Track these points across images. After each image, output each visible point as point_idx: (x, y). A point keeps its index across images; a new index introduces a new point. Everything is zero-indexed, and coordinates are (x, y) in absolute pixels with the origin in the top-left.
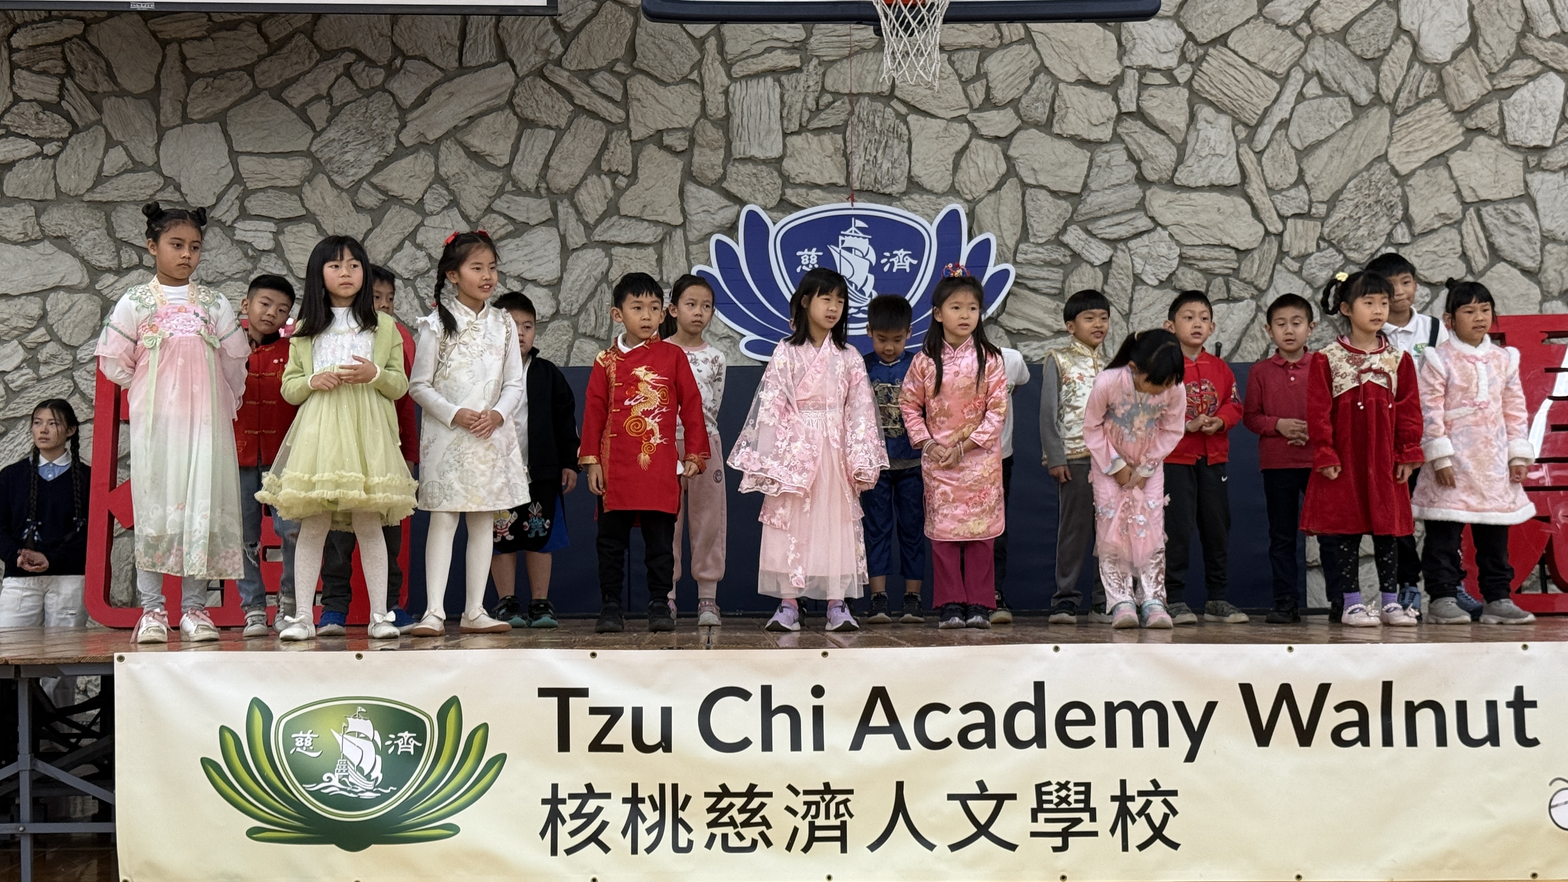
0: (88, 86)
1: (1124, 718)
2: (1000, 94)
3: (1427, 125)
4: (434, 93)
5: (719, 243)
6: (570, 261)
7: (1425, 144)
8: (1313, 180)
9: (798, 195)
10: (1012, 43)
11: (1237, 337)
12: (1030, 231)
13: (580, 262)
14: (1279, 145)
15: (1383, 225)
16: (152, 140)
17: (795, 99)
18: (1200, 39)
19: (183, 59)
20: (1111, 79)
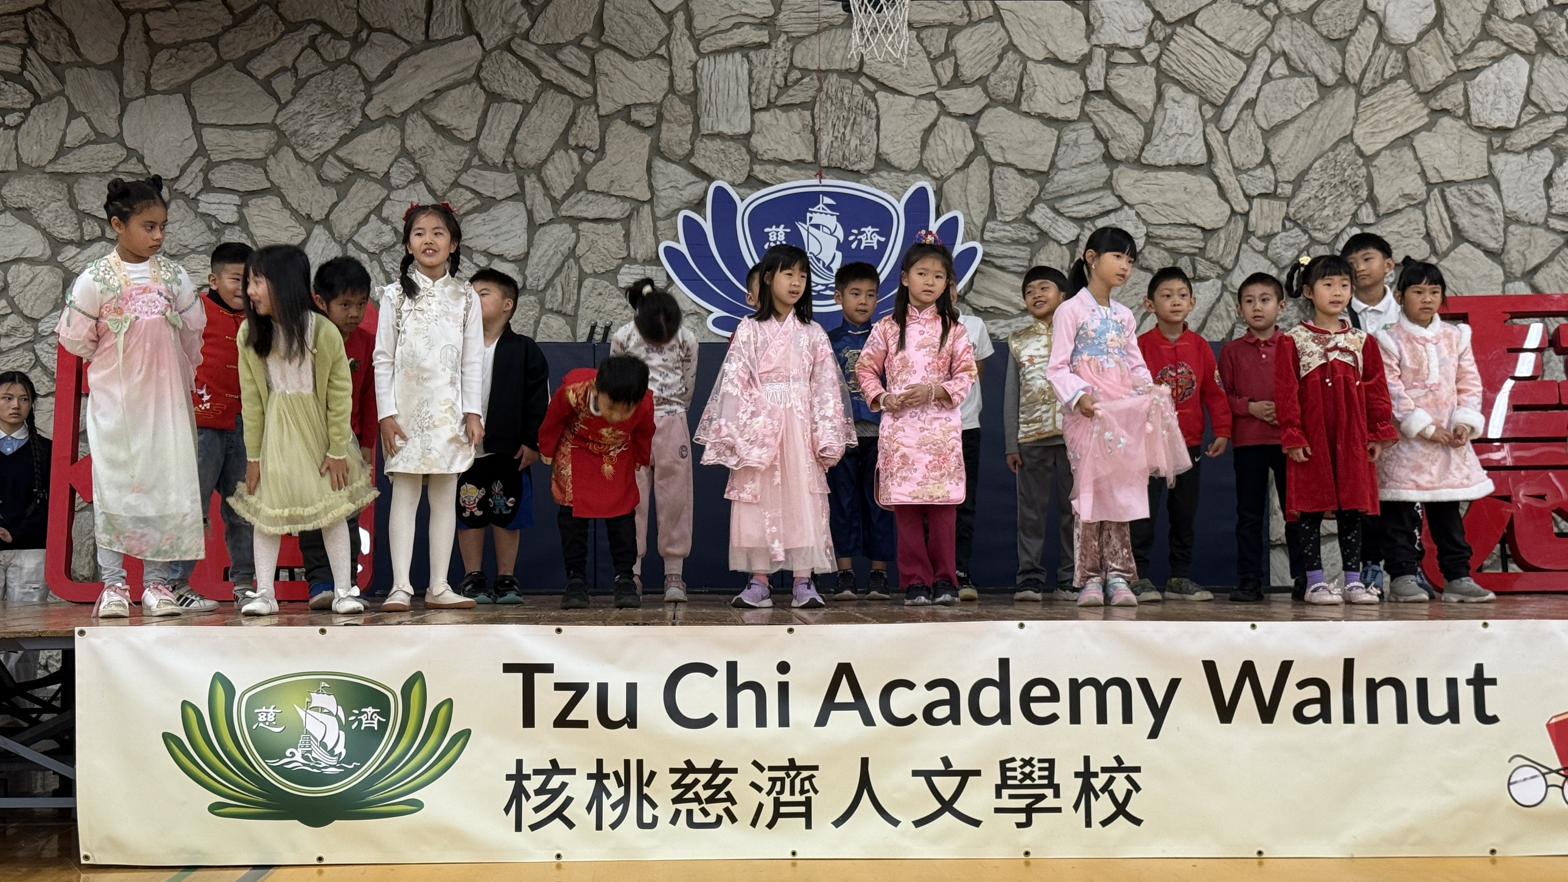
0: (50, 56)
1: (1088, 695)
2: (967, 73)
3: (1393, 106)
4: (401, 66)
5: (686, 219)
6: (536, 236)
7: (1390, 125)
8: (1278, 160)
9: (767, 171)
10: (980, 21)
11: (1202, 316)
12: (998, 210)
13: (547, 237)
14: (1246, 124)
15: (1348, 206)
16: (114, 112)
17: (763, 75)
18: (1168, 19)
19: (147, 30)
20: (1079, 57)
